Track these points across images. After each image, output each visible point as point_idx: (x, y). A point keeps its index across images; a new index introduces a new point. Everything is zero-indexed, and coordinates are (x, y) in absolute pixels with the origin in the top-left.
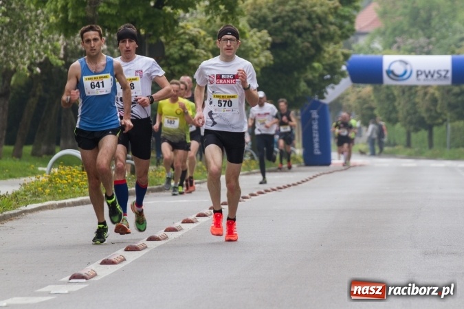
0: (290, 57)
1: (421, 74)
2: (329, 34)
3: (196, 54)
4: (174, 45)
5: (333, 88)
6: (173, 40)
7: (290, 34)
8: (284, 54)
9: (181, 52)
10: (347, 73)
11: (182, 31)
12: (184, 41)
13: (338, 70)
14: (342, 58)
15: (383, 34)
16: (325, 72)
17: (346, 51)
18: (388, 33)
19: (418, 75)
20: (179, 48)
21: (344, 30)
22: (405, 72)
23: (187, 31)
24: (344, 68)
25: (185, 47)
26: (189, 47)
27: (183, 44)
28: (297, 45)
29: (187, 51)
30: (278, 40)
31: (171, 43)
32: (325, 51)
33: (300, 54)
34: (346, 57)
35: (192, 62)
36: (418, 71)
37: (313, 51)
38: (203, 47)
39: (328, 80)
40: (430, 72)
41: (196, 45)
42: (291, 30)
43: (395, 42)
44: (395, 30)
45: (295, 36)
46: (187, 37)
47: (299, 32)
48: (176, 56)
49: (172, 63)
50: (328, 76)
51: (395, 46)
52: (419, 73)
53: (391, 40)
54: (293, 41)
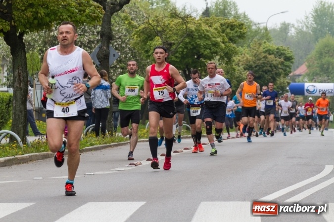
1: (321, 91)
2: (279, 73)
7: (262, 73)
10: (289, 90)
13: (285, 89)
14: (287, 84)
15: (308, 75)
16: (279, 90)
17: (289, 81)
18: (310, 75)
19: (319, 92)
21: (287, 72)
22: (314, 90)
24: (288, 88)
28: (265, 78)
30: (257, 75)
34: (289, 83)
36: (319, 90)
39: (280, 93)
40: (324, 90)
42: (263, 71)
43: (314, 79)
44: (314, 73)
45: (264, 74)
47: (266, 72)
51: (314, 80)
53: (312, 78)
54: (264, 76)
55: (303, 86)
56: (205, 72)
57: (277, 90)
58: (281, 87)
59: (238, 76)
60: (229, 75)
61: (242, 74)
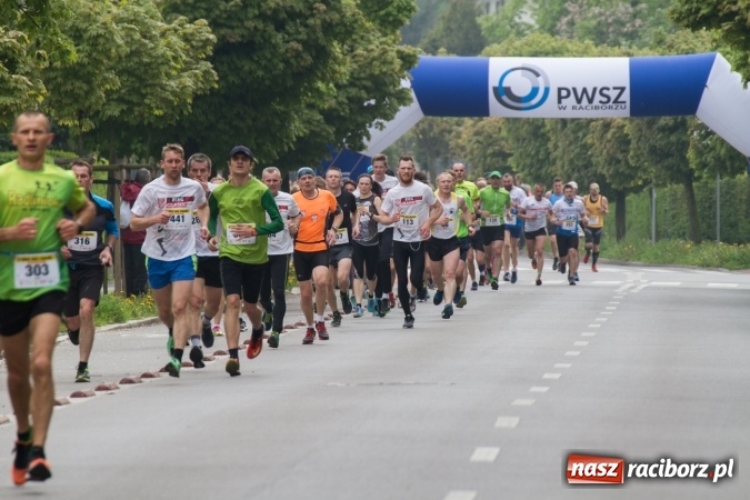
0: (260, 73)
1: (568, 95)
5: (382, 127)
10: (413, 94)
13: (392, 89)
14: (398, 63)
16: (364, 94)
17: (407, 49)
19: (560, 98)
22: (535, 91)
24: (405, 84)
28: (275, 47)
32: (335, 59)
33: (281, 66)
34: (408, 60)
36: (560, 90)
37: (308, 59)
39: (370, 109)
40: (585, 90)
50: (373, 102)
51: (565, 20)
52: (564, 93)
53: (556, 8)
55: (483, 73)
57: (353, 91)
58: (372, 77)
59: (126, 50)
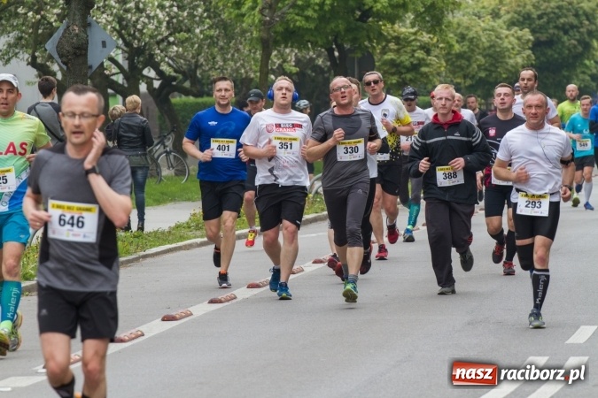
3: (428, 62)
4: (405, 52)
6: (404, 47)
8: (550, 52)
9: (412, 60)
11: (413, 38)
12: (415, 48)
20: (410, 55)
23: (419, 38)
25: (416, 55)
26: (420, 54)
27: (414, 51)
29: (418, 59)
30: (543, 37)
31: (402, 51)
35: (424, 69)
38: (436, 54)
41: (428, 52)
46: (418, 44)
48: (407, 63)
49: (403, 71)
54: (559, 39)
56: (397, 44)
60: (466, 43)
61: (501, 39)
